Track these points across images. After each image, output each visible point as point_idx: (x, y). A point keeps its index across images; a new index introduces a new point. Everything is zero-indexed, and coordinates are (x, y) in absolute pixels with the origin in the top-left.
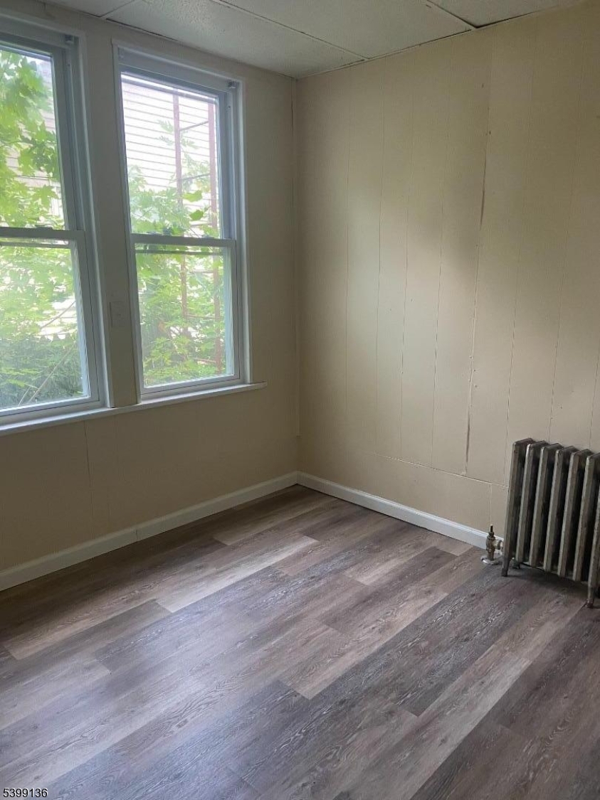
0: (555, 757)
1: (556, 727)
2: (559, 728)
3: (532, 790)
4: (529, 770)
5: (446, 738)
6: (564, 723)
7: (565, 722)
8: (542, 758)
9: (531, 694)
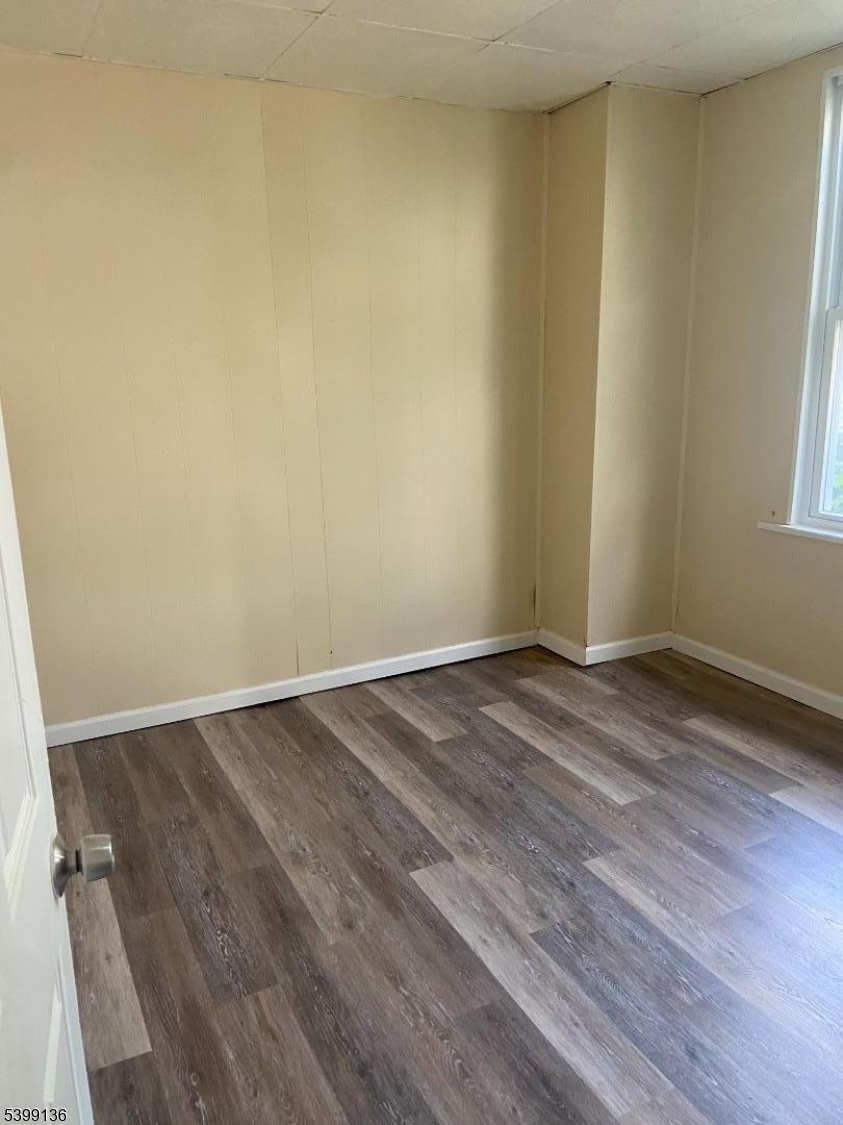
0: (417, 1028)
1: (460, 1058)
2: (459, 1061)
3: (387, 982)
4: (411, 993)
5: (488, 945)
6: (465, 1075)
7: (468, 1076)
8: (421, 1014)
9: (536, 1069)
